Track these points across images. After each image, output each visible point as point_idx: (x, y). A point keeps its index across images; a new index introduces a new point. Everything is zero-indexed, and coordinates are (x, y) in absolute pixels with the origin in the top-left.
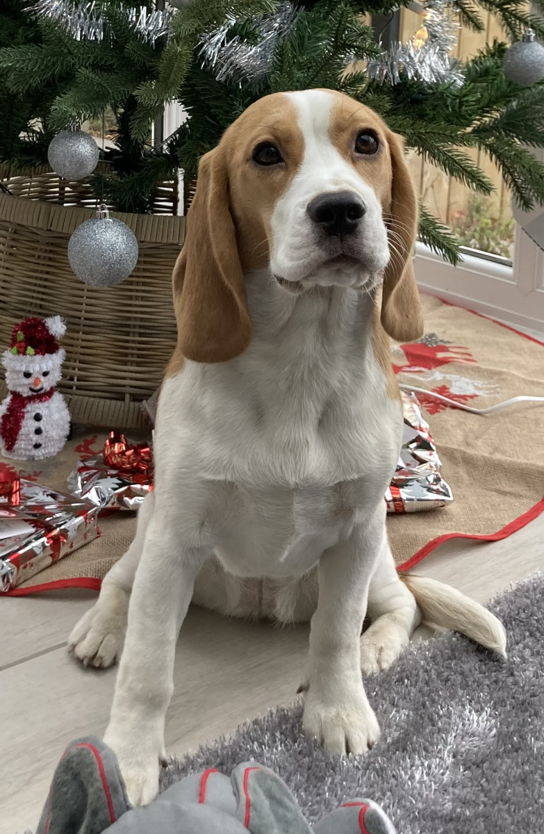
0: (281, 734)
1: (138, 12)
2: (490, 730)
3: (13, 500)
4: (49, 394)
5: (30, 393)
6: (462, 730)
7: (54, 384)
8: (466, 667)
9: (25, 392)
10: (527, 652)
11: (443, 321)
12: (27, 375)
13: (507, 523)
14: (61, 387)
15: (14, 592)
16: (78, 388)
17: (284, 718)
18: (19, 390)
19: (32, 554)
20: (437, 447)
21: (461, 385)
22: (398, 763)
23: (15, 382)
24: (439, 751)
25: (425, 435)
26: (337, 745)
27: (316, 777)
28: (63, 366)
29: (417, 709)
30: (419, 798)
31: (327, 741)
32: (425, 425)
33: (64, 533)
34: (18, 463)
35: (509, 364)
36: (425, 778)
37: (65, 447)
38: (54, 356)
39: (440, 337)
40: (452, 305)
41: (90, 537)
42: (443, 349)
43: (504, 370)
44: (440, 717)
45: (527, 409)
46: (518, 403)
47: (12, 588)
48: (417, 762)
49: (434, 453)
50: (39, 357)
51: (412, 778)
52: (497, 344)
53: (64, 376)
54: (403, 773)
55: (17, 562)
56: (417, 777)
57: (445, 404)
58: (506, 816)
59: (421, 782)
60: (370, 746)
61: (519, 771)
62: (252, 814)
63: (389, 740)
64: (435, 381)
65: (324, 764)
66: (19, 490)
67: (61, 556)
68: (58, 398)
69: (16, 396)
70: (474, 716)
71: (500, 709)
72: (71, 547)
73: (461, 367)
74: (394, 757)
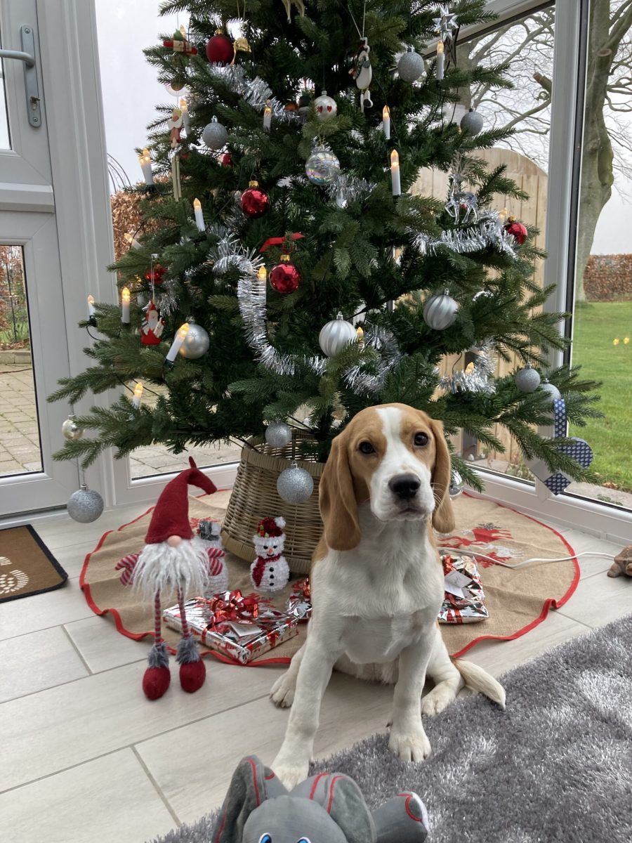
0: (376, 749)
1: (314, 360)
2: (493, 750)
3: (254, 614)
4: (278, 557)
5: (268, 557)
6: (477, 750)
7: (280, 552)
8: (483, 713)
9: (265, 557)
10: (519, 706)
11: (498, 516)
12: (266, 548)
13: (518, 630)
14: (284, 553)
15: (250, 664)
16: (294, 554)
17: (379, 739)
18: (262, 555)
19: (259, 644)
20: (484, 587)
21: (503, 551)
22: (438, 769)
23: (260, 551)
24: (462, 762)
25: (476, 581)
26: (407, 756)
27: (392, 775)
28: (285, 542)
29: (453, 737)
30: (448, 790)
31: (402, 754)
32: (477, 575)
33: (278, 633)
34: (262, 593)
35: (530, 540)
36: (453, 778)
37: (287, 585)
38: (279, 538)
39: (495, 525)
40: (503, 507)
41: (293, 634)
42: (496, 531)
43: (528, 543)
44: (465, 742)
45: (537, 565)
46: (533, 562)
47: (248, 662)
48: (449, 768)
49: (481, 591)
50: (271, 538)
51: (445, 777)
52: (526, 528)
53: (286, 547)
54: (440, 774)
55: (251, 648)
56: (448, 777)
57: (493, 563)
58: (495, 802)
59: (450, 780)
60: (425, 757)
61: (506, 776)
62: (333, 805)
63: (435, 755)
64: (489, 549)
65: (397, 767)
66: (258, 609)
67: (276, 644)
68: (282, 559)
69: (261, 558)
70: (485, 743)
71: (499, 738)
72: (282, 640)
73: (504, 542)
74: (436, 765)
